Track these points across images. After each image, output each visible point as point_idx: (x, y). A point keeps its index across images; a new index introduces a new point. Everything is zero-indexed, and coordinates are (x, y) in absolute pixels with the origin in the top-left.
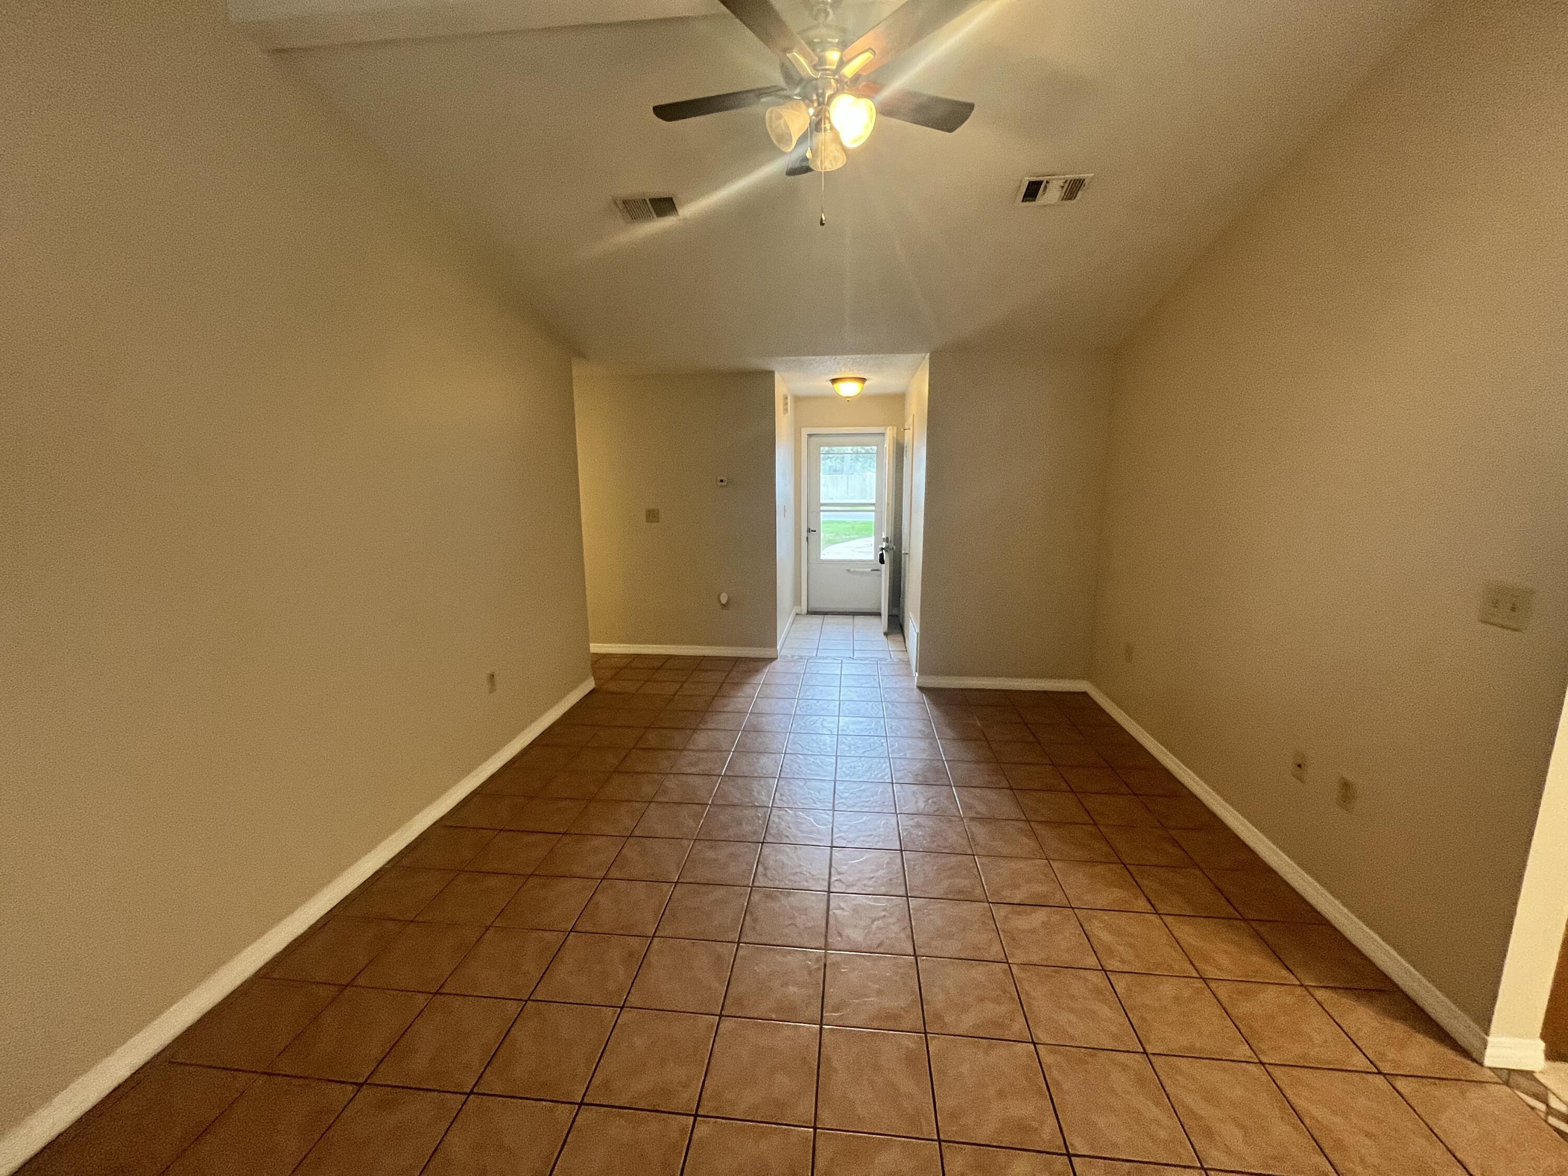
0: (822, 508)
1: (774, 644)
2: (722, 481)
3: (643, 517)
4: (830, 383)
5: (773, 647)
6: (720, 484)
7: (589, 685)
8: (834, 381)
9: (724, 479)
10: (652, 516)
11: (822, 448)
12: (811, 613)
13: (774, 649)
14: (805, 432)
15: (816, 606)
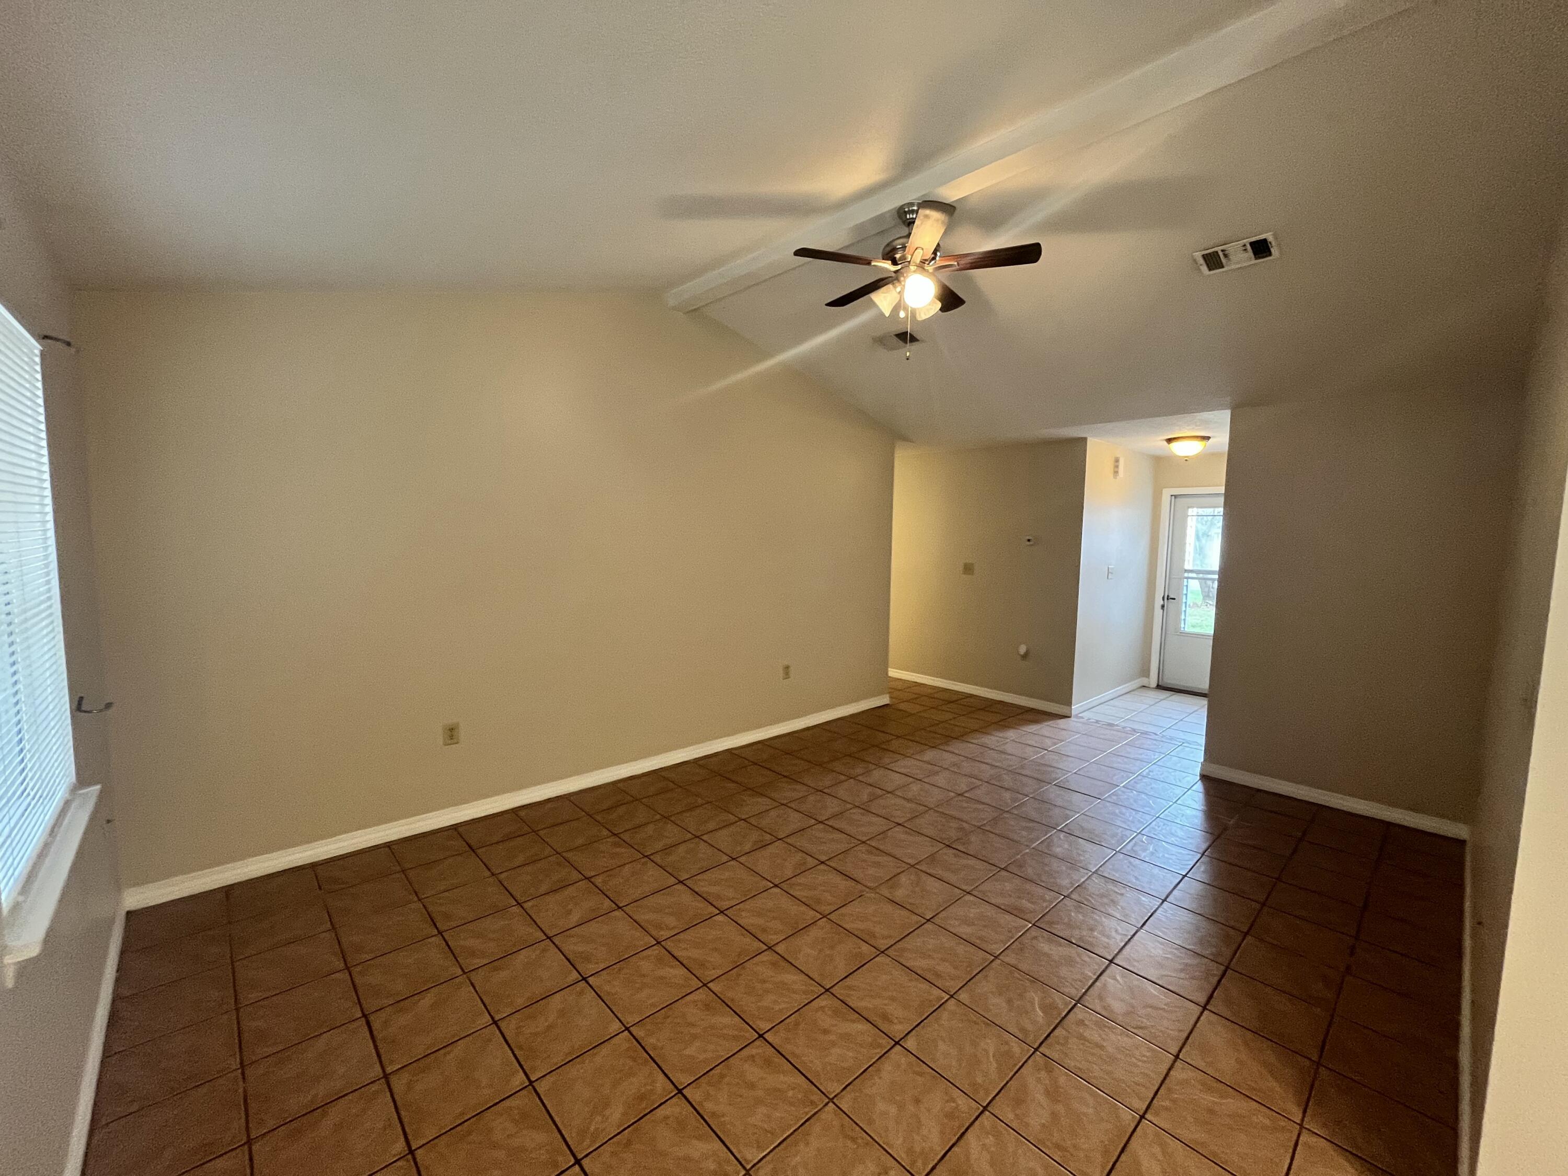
0: (1186, 575)
1: (1069, 704)
2: (1029, 540)
3: (961, 569)
4: (1165, 443)
5: (1068, 705)
6: (1028, 543)
7: (884, 700)
8: (1169, 441)
9: (1030, 538)
10: (968, 569)
11: (1190, 510)
12: (1159, 687)
13: (1068, 707)
14: (1166, 494)
15: (1169, 681)
